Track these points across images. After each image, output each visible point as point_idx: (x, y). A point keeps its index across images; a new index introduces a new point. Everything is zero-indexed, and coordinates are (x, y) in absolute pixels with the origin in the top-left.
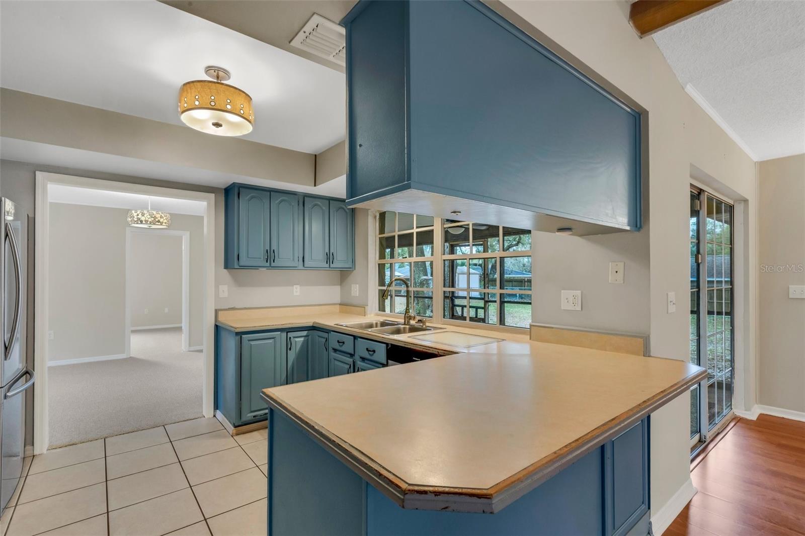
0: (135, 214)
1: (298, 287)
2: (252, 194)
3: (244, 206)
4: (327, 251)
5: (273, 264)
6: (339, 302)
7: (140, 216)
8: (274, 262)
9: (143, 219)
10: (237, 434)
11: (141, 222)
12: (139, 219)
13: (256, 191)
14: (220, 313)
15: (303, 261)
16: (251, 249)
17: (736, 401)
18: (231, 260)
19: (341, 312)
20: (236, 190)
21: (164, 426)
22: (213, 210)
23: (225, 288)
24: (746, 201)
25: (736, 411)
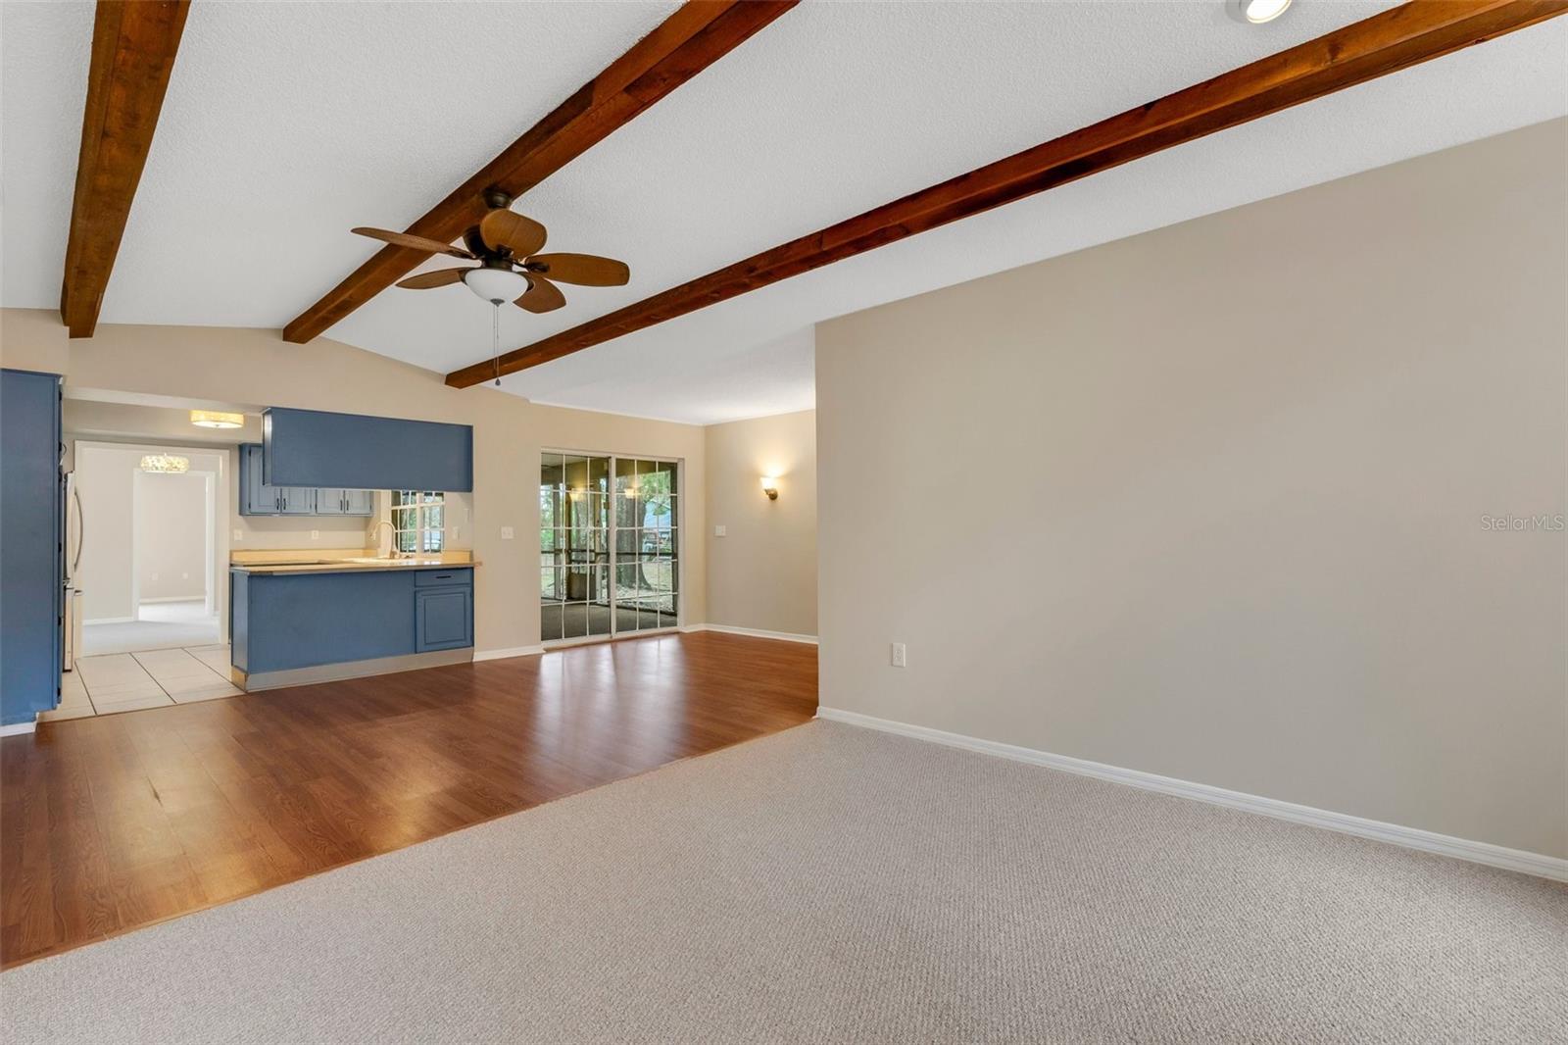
0: (150, 463)
1: (317, 532)
3: (255, 460)
4: (342, 499)
5: (284, 511)
7: (156, 462)
8: (286, 509)
9: (159, 464)
11: (157, 468)
12: (154, 465)
14: (235, 554)
15: (317, 508)
16: (262, 497)
17: (680, 619)
18: (244, 508)
19: (365, 556)
20: (247, 450)
21: (182, 648)
22: (228, 463)
23: (240, 532)
24: (683, 459)
25: (680, 628)
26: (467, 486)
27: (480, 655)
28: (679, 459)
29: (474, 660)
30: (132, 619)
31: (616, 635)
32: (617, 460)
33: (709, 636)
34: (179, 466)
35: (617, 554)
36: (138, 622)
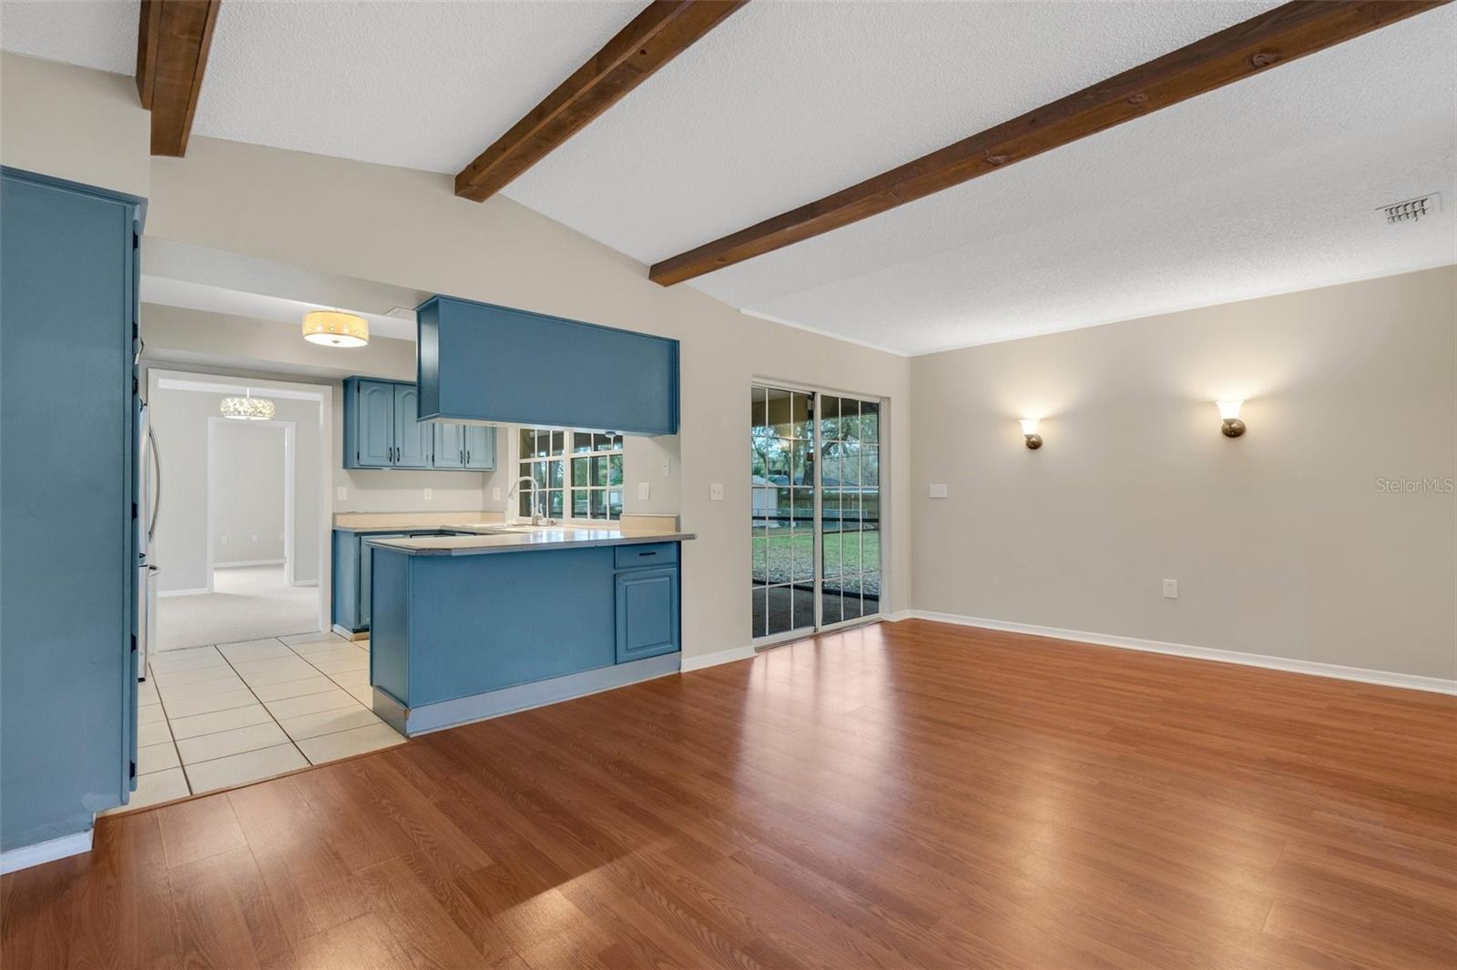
0: (231, 404)
1: (430, 490)
2: (374, 388)
3: (364, 399)
4: (462, 448)
5: (397, 464)
6: (481, 508)
7: (237, 406)
8: (398, 460)
9: (241, 409)
10: (357, 640)
11: (239, 413)
12: (236, 410)
13: (380, 385)
14: (338, 517)
15: (433, 460)
16: (373, 445)
17: (882, 604)
18: (350, 459)
19: (483, 520)
20: (356, 383)
21: (276, 638)
22: (330, 403)
23: (344, 490)
24: (889, 398)
25: (883, 615)
26: (673, 426)
27: (690, 662)
28: (882, 398)
29: (682, 671)
30: (205, 591)
31: (821, 629)
32: (823, 397)
33: (915, 626)
34: (264, 411)
35: (823, 519)
36: (213, 593)
